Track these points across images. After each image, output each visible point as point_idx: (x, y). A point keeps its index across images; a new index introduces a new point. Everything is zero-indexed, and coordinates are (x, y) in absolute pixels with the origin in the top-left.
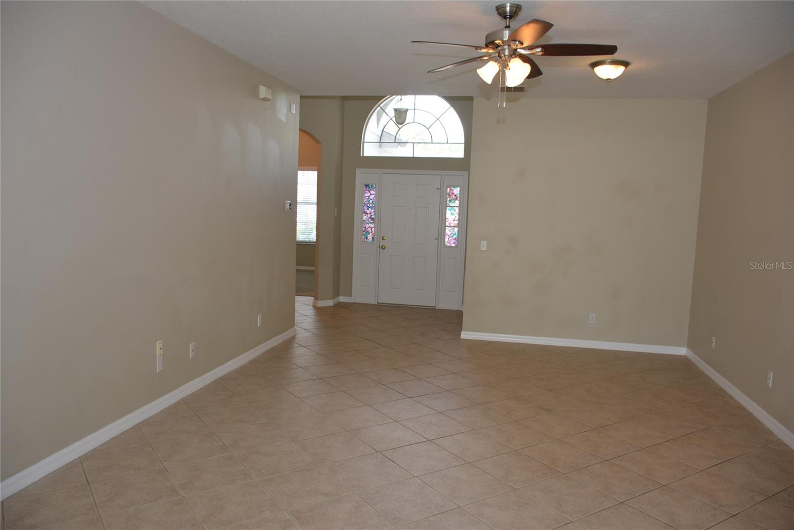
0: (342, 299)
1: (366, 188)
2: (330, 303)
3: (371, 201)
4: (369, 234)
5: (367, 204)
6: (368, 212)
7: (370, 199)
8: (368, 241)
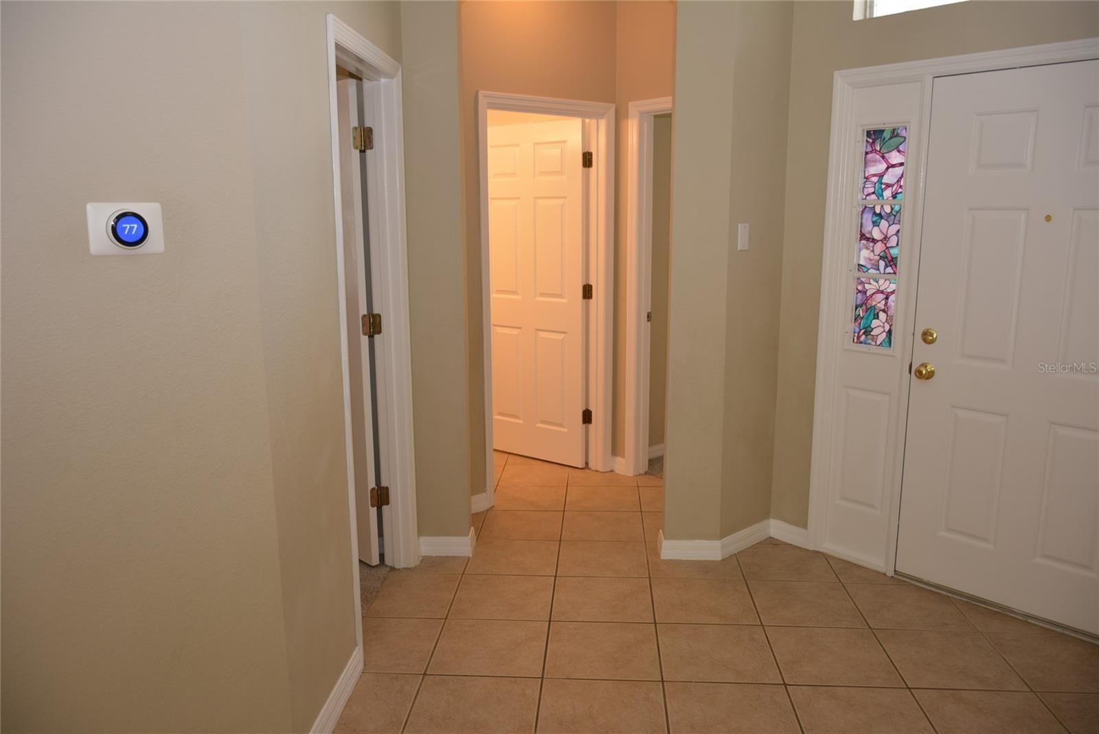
1: (873, 144)
2: (710, 550)
3: (888, 194)
4: (877, 317)
5: (875, 203)
6: (876, 234)
7: (885, 184)
8: (874, 343)
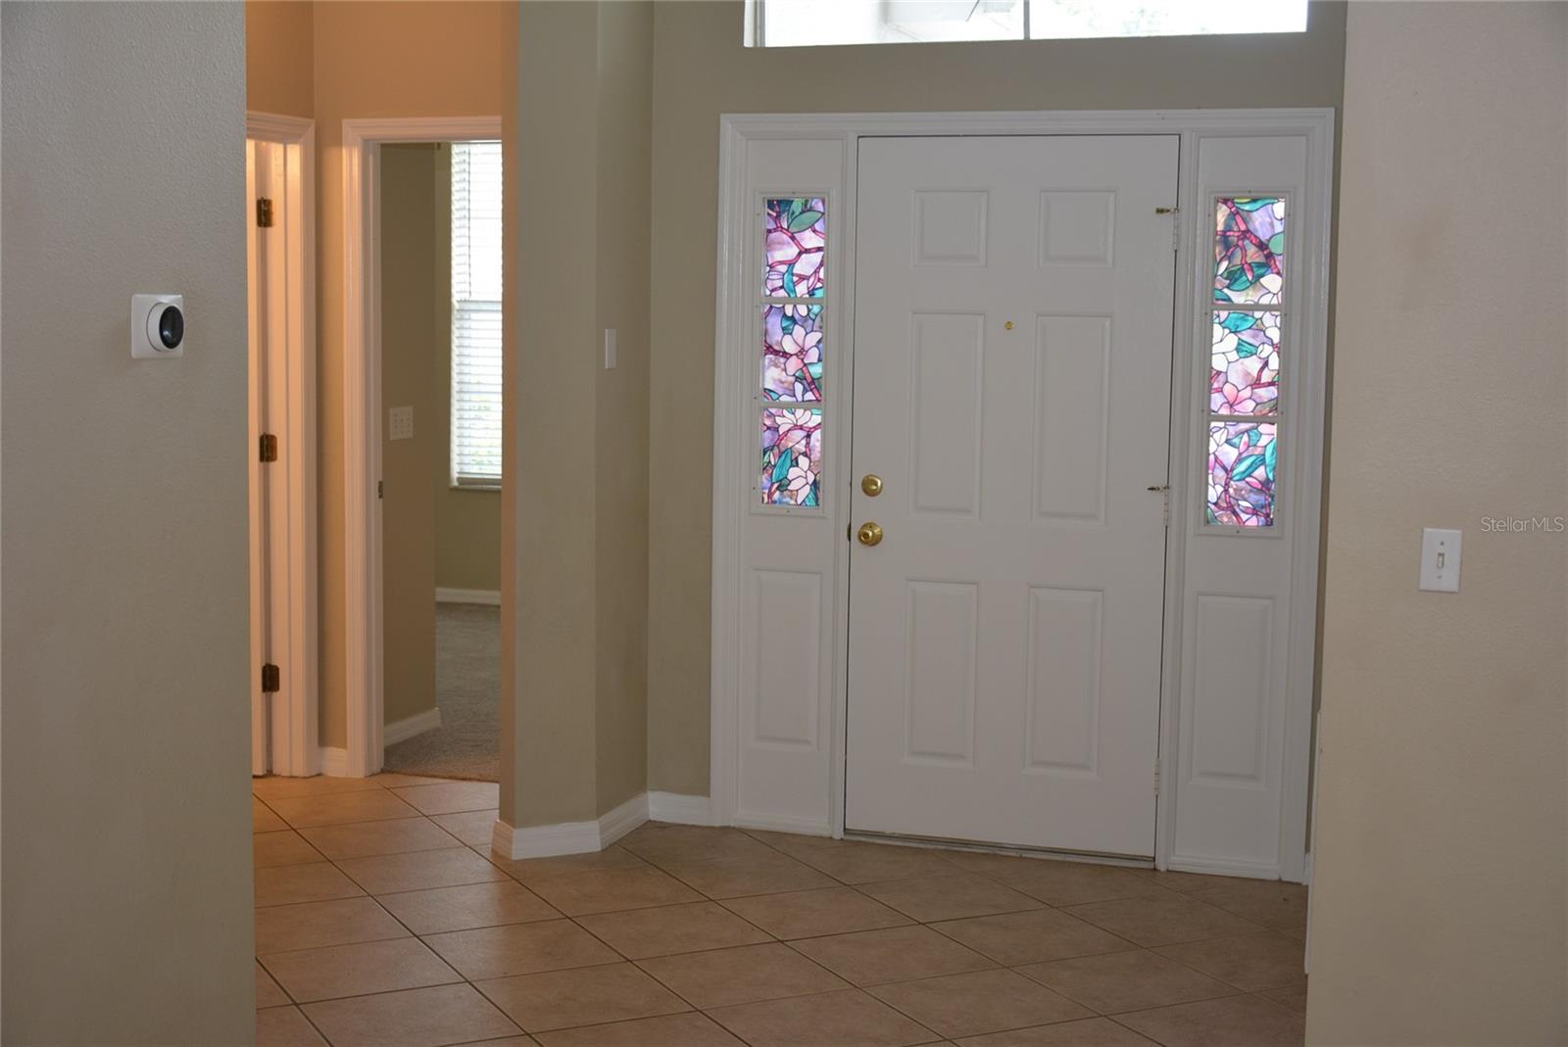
0: (661, 806)
1: (777, 218)
3: (802, 289)
4: (795, 463)
5: (785, 301)
6: (789, 346)
7: (797, 275)
8: (793, 502)
